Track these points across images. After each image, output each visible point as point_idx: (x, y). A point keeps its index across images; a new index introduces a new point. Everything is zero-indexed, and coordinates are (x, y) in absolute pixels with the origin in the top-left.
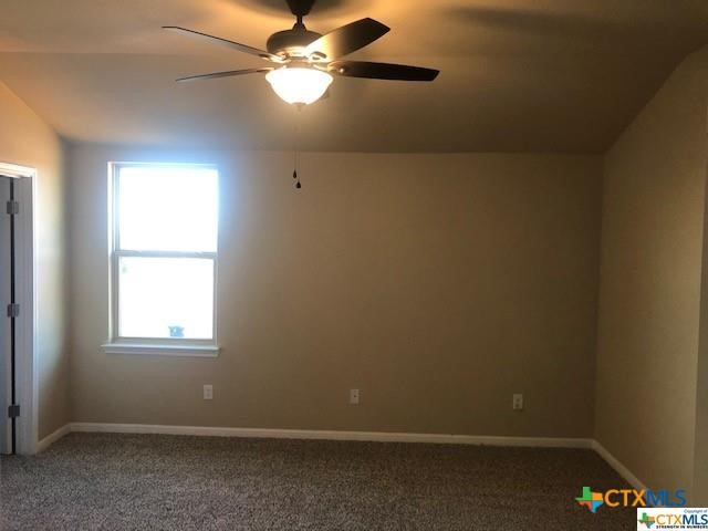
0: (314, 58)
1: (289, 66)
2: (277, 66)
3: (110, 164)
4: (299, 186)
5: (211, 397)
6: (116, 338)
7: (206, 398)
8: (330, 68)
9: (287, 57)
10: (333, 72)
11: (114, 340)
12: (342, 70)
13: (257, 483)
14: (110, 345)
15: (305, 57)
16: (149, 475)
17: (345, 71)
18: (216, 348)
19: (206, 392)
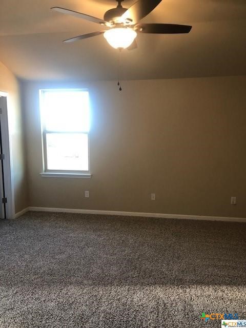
0: (126, 22)
1: (114, 28)
2: (108, 28)
3: (40, 91)
4: (120, 89)
5: (88, 196)
6: (46, 170)
7: (86, 196)
8: (135, 28)
9: (114, 23)
10: (137, 31)
11: (45, 172)
12: (141, 30)
13: (107, 234)
14: (44, 173)
15: (122, 23)
16: (61, 229)
17: (142, 30)
18: (90, 174)
19: (86, 195)
